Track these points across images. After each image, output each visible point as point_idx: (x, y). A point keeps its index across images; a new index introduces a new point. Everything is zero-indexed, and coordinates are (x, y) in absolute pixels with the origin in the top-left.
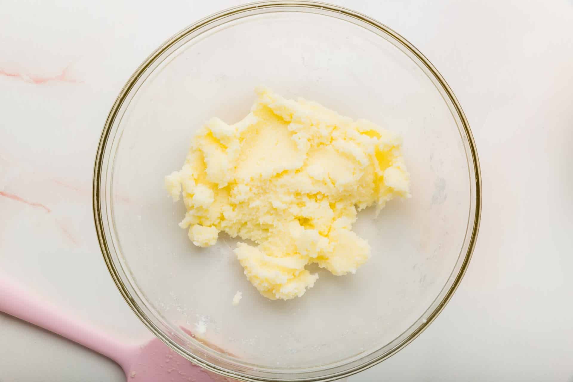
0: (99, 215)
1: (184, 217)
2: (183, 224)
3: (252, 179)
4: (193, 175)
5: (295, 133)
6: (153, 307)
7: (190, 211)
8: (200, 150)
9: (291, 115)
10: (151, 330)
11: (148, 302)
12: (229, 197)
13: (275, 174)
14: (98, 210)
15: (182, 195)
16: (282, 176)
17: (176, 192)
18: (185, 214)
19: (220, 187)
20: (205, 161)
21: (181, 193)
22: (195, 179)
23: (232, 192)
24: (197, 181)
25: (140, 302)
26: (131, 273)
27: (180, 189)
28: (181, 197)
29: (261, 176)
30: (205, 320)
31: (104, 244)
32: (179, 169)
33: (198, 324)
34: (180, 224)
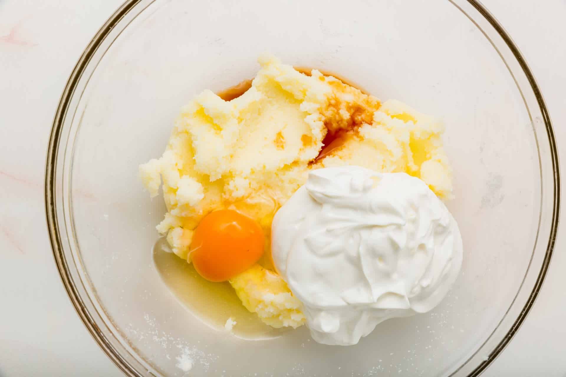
0: (53, 210)
1: (163, 218)
2: (162, 227)
3: (253, 172)
4: (176, 165)
5: (310, 114)
6: (123, 336)
7: (172, 211)
8: (187, 133)
9: (304, 92)
10: (120, 367)
11: (116, 329)
12: (223, 194)
13: (282, 166)
14: (52, 204)
15: (162, 190)
16: (292, 168)
17: (154, 185)
18: (165, 215)
19: (212, 179)
20: (193, 145)
21: (161, 187)
22: (178, 170)
23: (226, 187)
24: (181, 172)
25: (106, 329)
26: (94, 290)
27: (159, 182)
28: (161, 191)
29: (264, 167)
30: (190, 353)
31: (59, 249)
32: (159, 156)
33: (181, 358)
34: (158, 227)
